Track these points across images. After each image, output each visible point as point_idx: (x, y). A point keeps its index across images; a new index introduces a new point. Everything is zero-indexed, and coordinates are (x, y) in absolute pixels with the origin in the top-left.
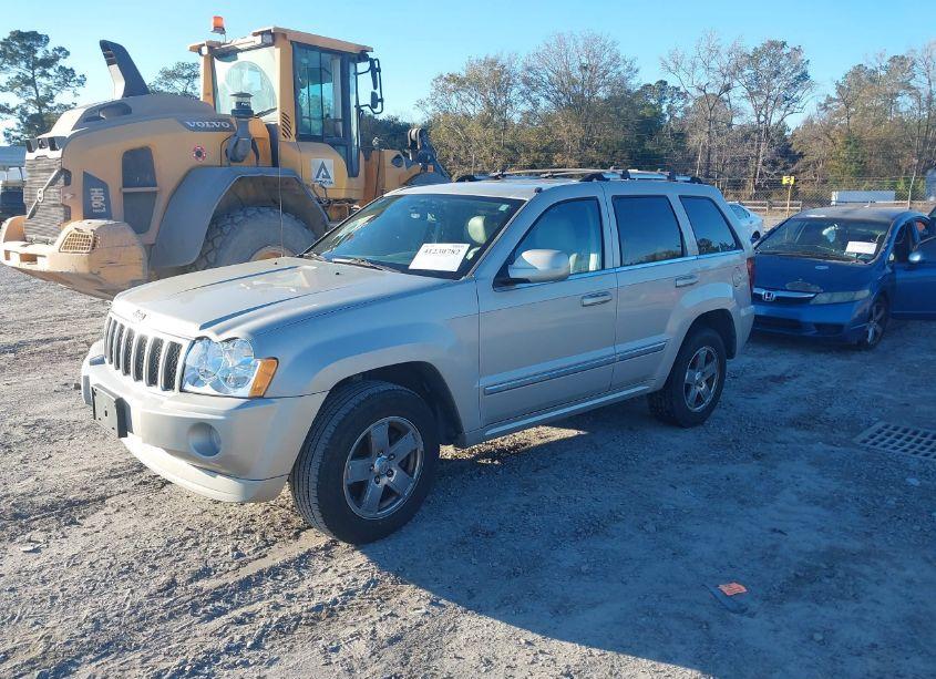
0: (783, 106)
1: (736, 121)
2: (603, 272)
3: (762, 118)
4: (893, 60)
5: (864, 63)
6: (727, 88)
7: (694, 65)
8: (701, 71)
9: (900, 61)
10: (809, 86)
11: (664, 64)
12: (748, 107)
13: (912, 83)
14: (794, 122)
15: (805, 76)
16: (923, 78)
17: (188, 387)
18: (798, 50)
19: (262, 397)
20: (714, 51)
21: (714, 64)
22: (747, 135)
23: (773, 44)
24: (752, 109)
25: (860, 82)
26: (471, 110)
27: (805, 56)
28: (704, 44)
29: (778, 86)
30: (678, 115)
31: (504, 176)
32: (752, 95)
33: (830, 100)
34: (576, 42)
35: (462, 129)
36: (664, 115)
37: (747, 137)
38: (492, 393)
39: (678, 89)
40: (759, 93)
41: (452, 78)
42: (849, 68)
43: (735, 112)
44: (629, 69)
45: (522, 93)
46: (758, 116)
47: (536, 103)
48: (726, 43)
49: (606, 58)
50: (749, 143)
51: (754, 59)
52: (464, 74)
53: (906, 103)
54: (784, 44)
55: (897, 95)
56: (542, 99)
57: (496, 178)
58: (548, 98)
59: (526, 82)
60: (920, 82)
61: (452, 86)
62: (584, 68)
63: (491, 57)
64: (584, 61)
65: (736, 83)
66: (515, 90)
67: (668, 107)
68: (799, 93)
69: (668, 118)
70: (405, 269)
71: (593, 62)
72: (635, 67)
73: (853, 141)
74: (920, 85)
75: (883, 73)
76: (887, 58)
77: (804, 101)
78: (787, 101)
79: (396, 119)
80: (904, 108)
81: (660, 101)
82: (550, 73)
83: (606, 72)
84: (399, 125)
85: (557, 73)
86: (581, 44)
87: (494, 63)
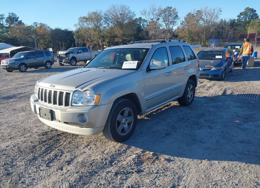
0: (172, 24)
1: (161, 28)
2: (169, 66)
3: (168, 27)
4: (198, 11)
5: (191, 12)
6: (158, 19)
7: (149, 13)
8: (151, 15)
9: (199, 12)
10: (178, 18)
11: (141, 13)
12: (164, 24)
13: (202, 17)
14: (175, 28)
15: (177, 16)
16: (205, 16)
17: (74, 104)
18: (175, 9)
19: (97, 105)
20: (154, 10)
21: (154, 13)
22: (164, 31)
23: (169, 7)
24: (165, 25)
25: (190, 17)
26: (90, 27)
27: (177, 11)
28: (152, 7)
29: (171, 19)
30: (145, 27)
31: (134, 43)
32: (164, 21)
33: (183, 22)
34: (118, 7)
35: (88, 32)
36: (141, 27)
37: (164, 32)
38: (148, 100)
39: (145, 19)
40: (166, 20)
41: (84, 18)
42: (187, 14)
43: (161, 25)
44: (133, 14)
45: (104, 21)
46: (167, 27)
47: (108, 24)
48: (157, 8)
49: (127, 12)
50: (165, 34)
51: (164, 11)
52: (87, 17)
53: (201, 22)
54: (171, 7)
55: (199, 20)
56: (110, 23)
57: (132, 43)
58: (112, 23)
59: (105, 18)
60: (204, 17)
61: (84, 20)
62: (121, 14)
63: (95, 11)
64: (121, 12)
65: (160, 18)
66: (102, 21)
67: (143, 25)
68: (176, 20)
69: (142, 27)
70: (121, 68)
71: (123, 13)
72: (135, 14)
73: (190, 32)
74: (204, 18)
75: (195, 15)
76: (196, 11)
77: (177, 22)
78: (173, 23)
79: (67, 30)
80: (201, 24)
81: (140, 23)
82: (112, 16)
83: (127, 15)
84: (68, 31)
85: (114, 16)
86: (120, 8)
87: (96, 13)
